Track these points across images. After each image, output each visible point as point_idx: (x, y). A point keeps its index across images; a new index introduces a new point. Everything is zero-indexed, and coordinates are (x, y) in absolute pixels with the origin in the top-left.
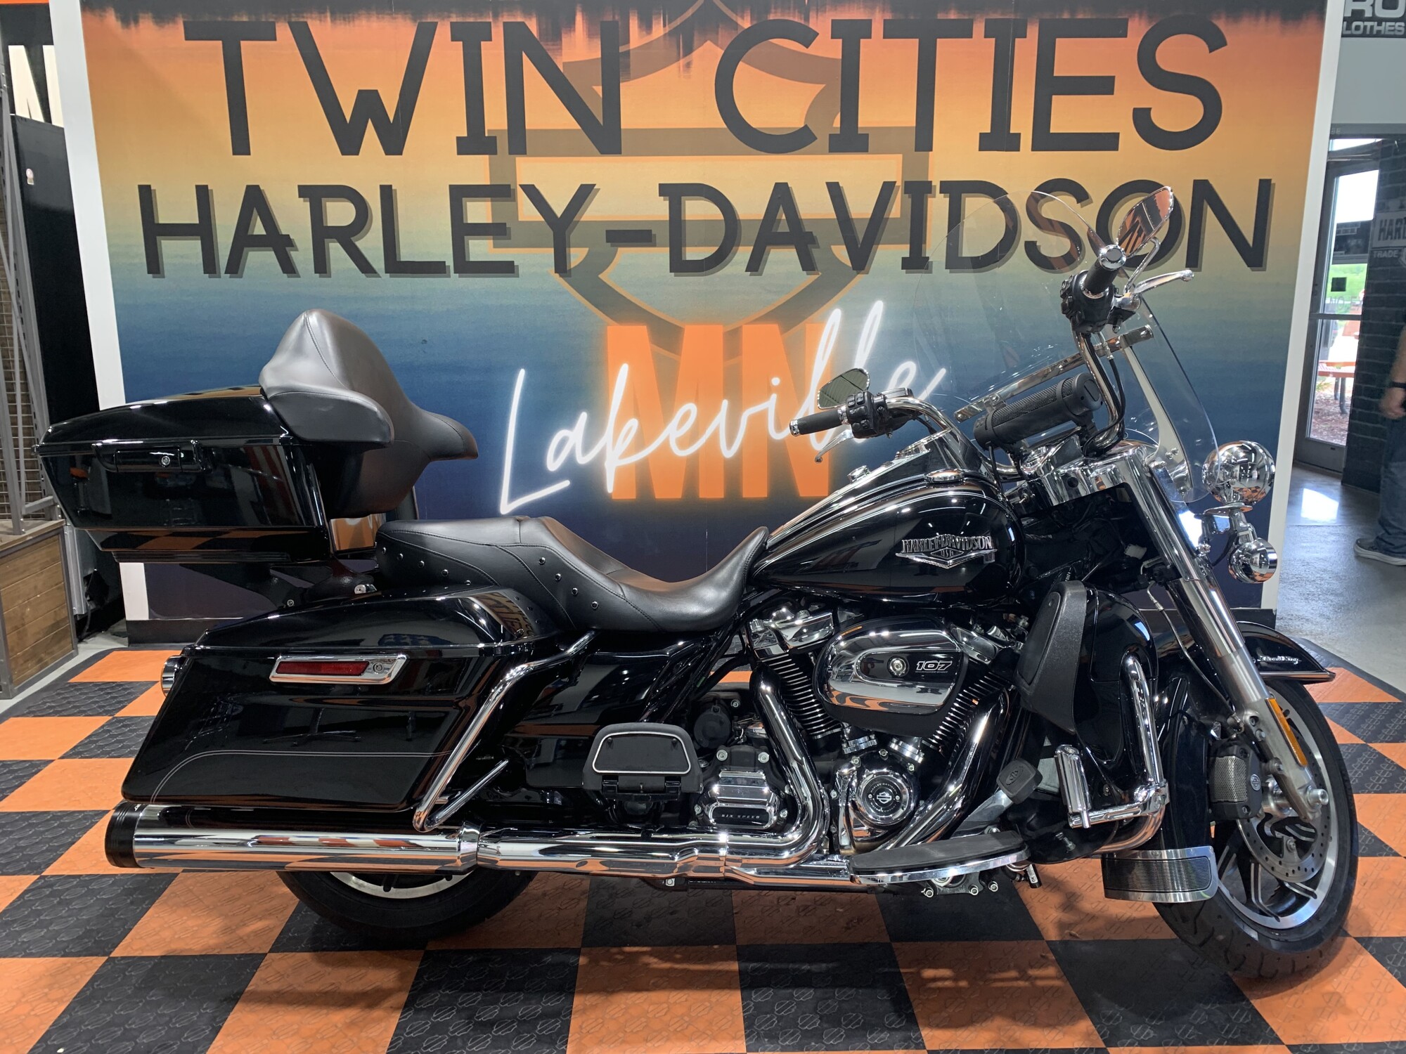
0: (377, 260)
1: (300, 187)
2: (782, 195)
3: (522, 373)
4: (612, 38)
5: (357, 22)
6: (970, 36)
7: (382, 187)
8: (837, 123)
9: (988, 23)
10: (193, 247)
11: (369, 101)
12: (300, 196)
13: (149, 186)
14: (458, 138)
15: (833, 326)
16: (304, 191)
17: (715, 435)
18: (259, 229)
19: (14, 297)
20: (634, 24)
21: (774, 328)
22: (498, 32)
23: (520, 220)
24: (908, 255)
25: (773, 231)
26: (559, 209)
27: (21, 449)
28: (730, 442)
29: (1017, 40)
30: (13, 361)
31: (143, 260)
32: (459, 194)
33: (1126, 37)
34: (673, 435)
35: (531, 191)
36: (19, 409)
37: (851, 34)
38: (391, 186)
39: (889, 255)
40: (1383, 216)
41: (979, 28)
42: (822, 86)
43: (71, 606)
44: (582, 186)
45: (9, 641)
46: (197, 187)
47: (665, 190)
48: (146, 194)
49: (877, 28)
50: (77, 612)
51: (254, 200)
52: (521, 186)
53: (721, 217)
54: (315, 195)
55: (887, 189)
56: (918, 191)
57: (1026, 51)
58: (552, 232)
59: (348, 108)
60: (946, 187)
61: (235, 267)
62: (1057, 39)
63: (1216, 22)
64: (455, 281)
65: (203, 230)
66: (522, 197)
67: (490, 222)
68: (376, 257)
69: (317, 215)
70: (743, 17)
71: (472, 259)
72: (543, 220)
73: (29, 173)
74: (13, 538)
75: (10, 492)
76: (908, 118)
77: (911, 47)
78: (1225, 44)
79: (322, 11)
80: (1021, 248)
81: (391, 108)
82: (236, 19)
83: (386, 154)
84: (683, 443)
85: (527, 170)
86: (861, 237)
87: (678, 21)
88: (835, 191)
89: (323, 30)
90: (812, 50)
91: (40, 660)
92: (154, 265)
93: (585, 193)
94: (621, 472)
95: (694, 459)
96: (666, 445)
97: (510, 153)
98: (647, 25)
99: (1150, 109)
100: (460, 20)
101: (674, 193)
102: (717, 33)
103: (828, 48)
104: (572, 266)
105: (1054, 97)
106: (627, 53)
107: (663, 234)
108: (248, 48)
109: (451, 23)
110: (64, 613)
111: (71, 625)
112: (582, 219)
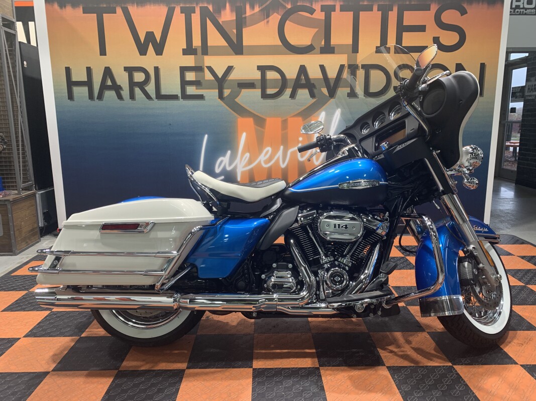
0: (153, 95)
1: (124, 67)
2: (303, 70)
3: (206, 136)
4: (240, 13)
5: (146, 7)
6: (372, 11)
7: (155, 67)
8: (323, 43)
9: (378, 5)
10: (85, 89)
11: (150, 36)
12: (125, 71)
13: (69, 67)
14: (183, 49)
15: (322, 118)
16: (126, 69)
17: (278, 159)
18: (109, 83)
19: (19, 107)
20: (248, 7)
21: (300, 119)
22: (198, 10)
23: (206, 79)
24: (349, 92)
25: (300, 83)
26: (220, 75)
27: (21, 164)
28: (284, 162)
29: (390, 12)
30: (18, 132)
31: (67, 94)
32: (183, 70)
33: (430, 10)
34: (262, 158)
35: (210, 69)
36: (20, 150)
37: (328, 10)
38: (158, 67)
39: (342, 92)
40: (529, 83)
41: (375, 8)
42: (317, 30)
43: (38, 223)
44: (229, 66)
45: (16, 235)
46: (87, 67)
47: (259, 68)
48: (68, 70)
49: (338, 8)
50: (40, 226)
51: (108, 72)
52: (207, 67)
53: (280, 78)
54: (130, 70)
55: (342, 67)
56: (353, 68)
57: (393, 16)
58: (217, 84)
59: (142, 38)
60: (363, 66)
61: (100, 97)
62: (405, 12)
63: (463, 5)
64: (181, 102)
65: (89, 83)
66: (206, 71)
67: (195, 80)
68: (153, 94)
69: (131, 77)
70: (288, 4)
71: (188, 94)
72: (213, 79)
73: (25, 63)
74: (17, 196)
75: (17, 180)
76: (350, 41)
77: (351, 14)
78: (467, 13)
79: (133, 3)
80: (392, 89)
81: (158, 38)
82: (101, 6)
83: (157, 55)
84: (267, 162)
85: (208, 61)
86: (332, 85)
87: (264, 6)
88: (322, 68)
89: (133, 10)
90: (314, 16)
91: (27, 242)
92: (71, 96)
93: (230, 69)
94: (243, 173)
95: (270, 169)
96: (260, 163)
97: (202, 55)
98: (252, 7)
99: (439, 37)
100: (184, 6)
101: (263, 69)
102: (278, 10)
103: (320, 15)
104: (225, 96)
105: (403, 33)
106: (245, 17)
107: (259, 84)
108: (106, 16)
109: (181, 7)
110: (36, 226)
111: (38, 230)
112: (229, 79)
